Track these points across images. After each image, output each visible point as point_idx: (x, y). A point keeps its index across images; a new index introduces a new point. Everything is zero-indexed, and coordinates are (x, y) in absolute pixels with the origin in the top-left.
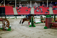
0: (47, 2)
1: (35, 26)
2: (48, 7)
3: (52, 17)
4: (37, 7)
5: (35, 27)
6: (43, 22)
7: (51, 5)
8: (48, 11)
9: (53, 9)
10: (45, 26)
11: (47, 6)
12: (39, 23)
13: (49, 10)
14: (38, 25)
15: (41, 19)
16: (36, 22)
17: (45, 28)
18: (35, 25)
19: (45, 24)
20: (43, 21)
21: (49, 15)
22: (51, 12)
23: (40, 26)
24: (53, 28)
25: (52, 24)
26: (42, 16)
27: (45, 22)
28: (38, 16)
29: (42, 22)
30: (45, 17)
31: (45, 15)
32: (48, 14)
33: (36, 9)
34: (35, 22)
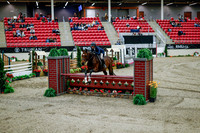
0: (50, 4)
1: (10, 91)
2: (56, 20)
3: (69, 53)
4: (17, 20)
5: (12, 91)
6: (42, 73)
7: (64, 12)
8: (57, 34)
9: (74, 29)
10: (47, 88)
11: (53, 18)
12: (27, 77)
13: (60, 30)
14: (22, 86)
15: (34, 64)
16: (16, 74)
17: (48, 94)
18: (11, 85)
19: (46, 79)
20: (40, 68)
21: (59, 47)
22: (66, 38)
23: (31, 86)
24: (74, 93)
25: (70, 78)
26: (35, 54)
27: (45, 73)
28: (21, 51)
29: (37, 74)
30: (47, 54)
31: (46, 49)
32: (55, 43)
33: (13, 26)
34: (11, 76)
